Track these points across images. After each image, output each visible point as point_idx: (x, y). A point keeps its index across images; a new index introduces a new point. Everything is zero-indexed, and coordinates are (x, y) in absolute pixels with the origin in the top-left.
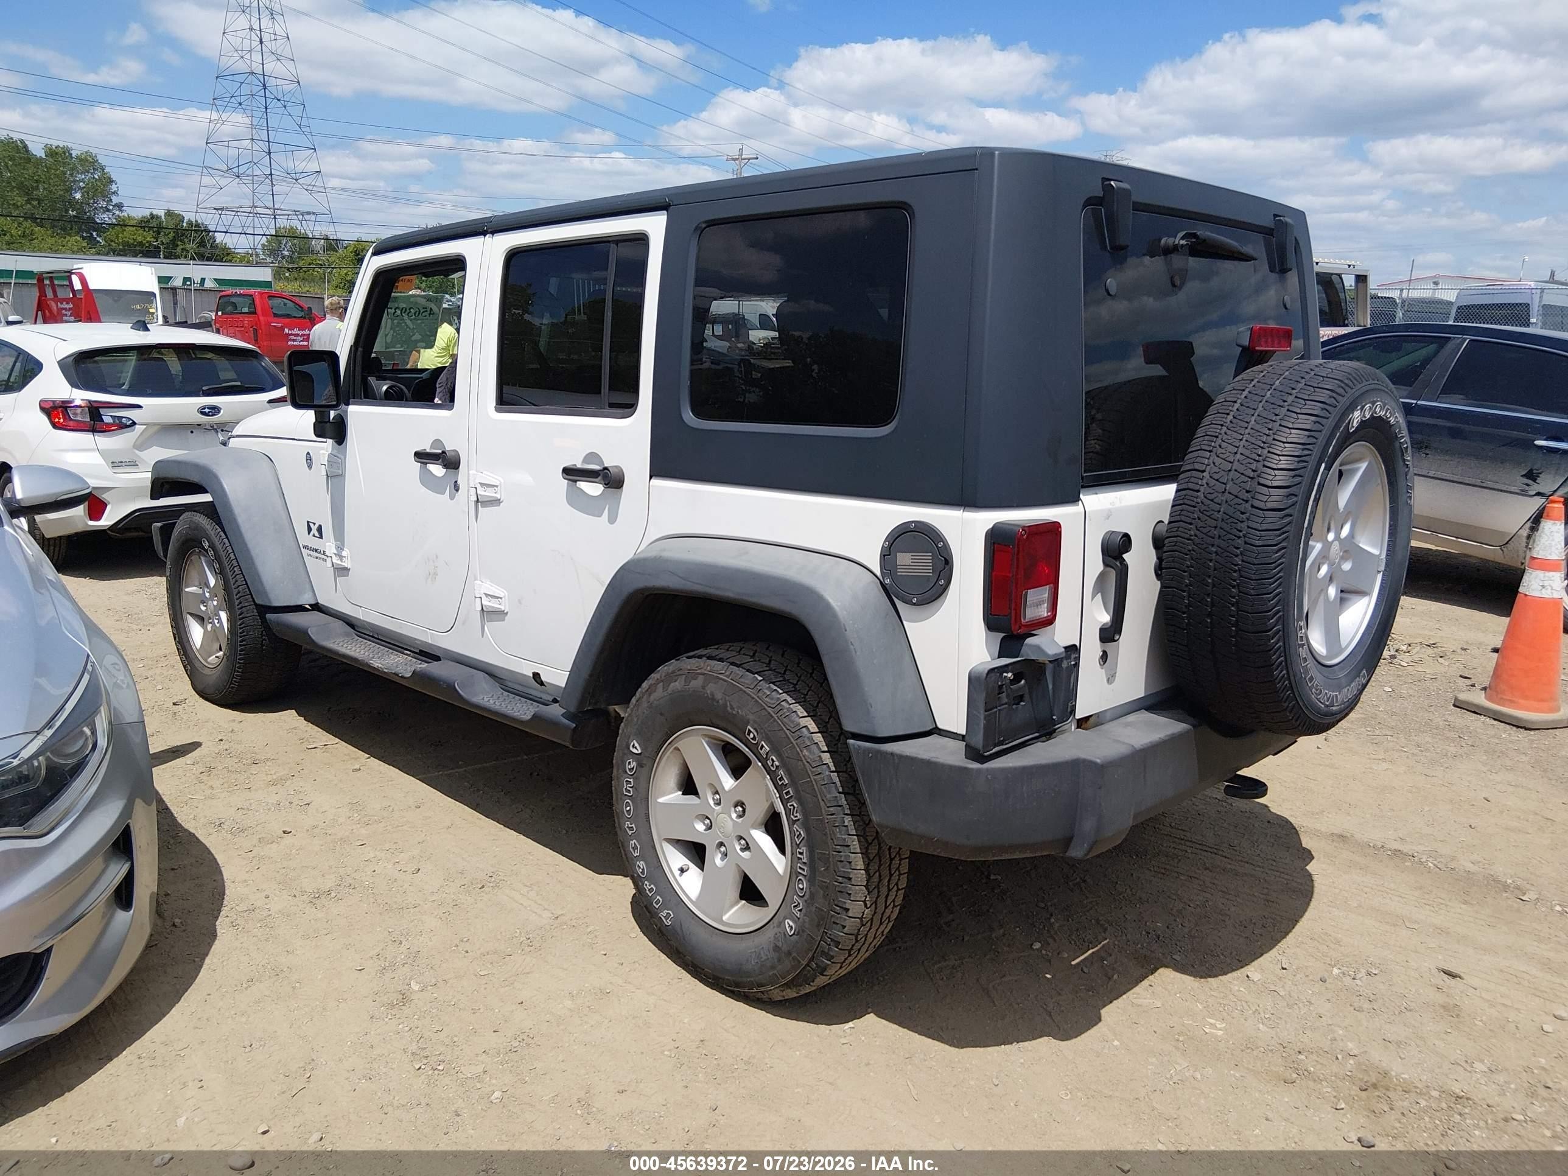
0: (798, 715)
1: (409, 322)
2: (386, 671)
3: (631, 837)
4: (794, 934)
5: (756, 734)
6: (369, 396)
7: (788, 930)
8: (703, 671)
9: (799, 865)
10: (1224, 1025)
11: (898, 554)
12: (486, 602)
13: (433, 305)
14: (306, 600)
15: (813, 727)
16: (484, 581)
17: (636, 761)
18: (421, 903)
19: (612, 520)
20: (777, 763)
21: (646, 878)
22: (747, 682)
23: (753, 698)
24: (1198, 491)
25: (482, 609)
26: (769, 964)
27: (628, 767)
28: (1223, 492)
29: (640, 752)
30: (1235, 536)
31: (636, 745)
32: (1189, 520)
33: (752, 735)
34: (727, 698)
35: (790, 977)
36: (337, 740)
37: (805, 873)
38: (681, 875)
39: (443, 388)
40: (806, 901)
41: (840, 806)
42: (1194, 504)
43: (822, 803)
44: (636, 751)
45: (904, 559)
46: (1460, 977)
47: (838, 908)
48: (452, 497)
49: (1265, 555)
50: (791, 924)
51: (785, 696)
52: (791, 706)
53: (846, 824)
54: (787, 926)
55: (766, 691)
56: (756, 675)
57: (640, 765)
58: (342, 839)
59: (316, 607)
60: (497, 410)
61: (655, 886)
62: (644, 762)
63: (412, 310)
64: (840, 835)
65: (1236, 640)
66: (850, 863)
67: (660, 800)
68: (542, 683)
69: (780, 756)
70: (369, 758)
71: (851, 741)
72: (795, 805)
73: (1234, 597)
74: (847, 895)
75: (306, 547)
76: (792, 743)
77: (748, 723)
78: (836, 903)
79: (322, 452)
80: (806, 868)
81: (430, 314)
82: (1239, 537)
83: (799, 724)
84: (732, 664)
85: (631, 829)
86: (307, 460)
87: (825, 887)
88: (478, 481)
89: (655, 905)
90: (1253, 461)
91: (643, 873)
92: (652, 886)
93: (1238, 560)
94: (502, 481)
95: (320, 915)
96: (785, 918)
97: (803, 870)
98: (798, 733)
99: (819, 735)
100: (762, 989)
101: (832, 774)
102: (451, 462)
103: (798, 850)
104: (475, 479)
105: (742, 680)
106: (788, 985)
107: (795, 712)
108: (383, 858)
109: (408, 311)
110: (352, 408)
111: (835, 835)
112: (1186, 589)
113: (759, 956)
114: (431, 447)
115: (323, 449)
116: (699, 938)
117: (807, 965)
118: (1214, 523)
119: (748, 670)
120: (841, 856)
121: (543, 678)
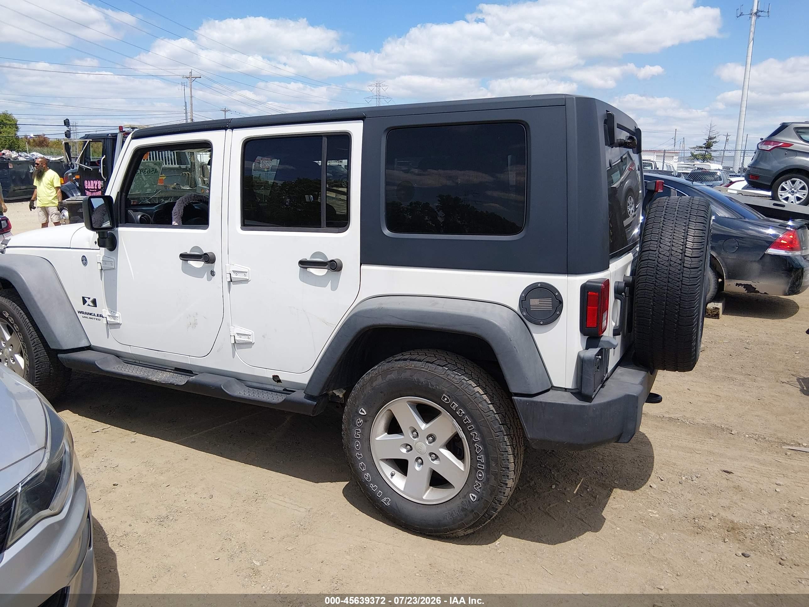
0: (472, 386)
1: (144, 177)
2: (162, 382)
3: (360, 461)
4: (476, 500)
5: (449, 398)
6: (129, 221)
7: (472, 499)
8: (409, 367)
9: (478, 464)
10: (656, 512)
11: (531, 300)
12: (237, 338)
13: (157, 167)
14: (84, 344)
15: (481, 392)
16: (235, 326)
17: (362, 419)
18: (226, 515)
19: (334, 288)
20: (463, 413)
21: (371, 482)
22: (439, 371)
23: (445, 380)
24: (654, 260)
25: (235, 342)
26: (459, 518)
27: (357, 423)
28: (668, 260)
29: (365, 414)
30: (677, 281)
31: (363, 410)
32: (652, 274)
33: (446, 399)
34: (428, 381)
35: (472, 523)
36: (109, 426)
37: (483, 468)
38: (392, 478)
39: (177, 215)
40: (484, 483)
41: (501, 431)
42: (653, 266)
43: (492, 431)
44: (363, 414)
45: (534, 302)
46: (732, 473)
47: (502, 484)
48: (209, 280)
49: (692, 289)
50: (474, 495)
51: (463, 377)
52: (468, 382)
53: (505, 440)
54: (471, 497)
55: (452, 375)
56: (444, 367)
57: (365, 421)
58: (152, 484)
59: (89, 348)
60: (242, 229)
61: (377, 486)
62: (368, 419)
63: (146, 170)
64: (503, 446)
65: (677, 330)
66: (508, 460)
67: (377, 439)
68: (279, 381)
69: (465, 408)
70: (136, 434)
71: (515, 398)
72: (476, 433)
73: (676, 310)
74: (507, 477)
75: (81, 312)
76: (472, 401)
77: (443, 392)
78: (501, 481)
79: (98, 255)
80: (483, 466)
81: (155, 173)
82: (679, 282)
83: (474, 391)
84: (427, 362)
85: (360, 456)
86: (82, 260)
87: (496, 475)
88: (231, 270)
89: (378, 496)
90: (680, 245)
91: (369, 479)
92: (375, 486)
93: (679, 292)
94: (250, 269)
95: (170, 531)
96: (469, 493)
97: (482, 467)
98: (474, 396)
99: (485, 395)
100: (452, 532)
101: (495, 415)
102: (209, 259)
103: (478, 457)
104: (230, 268)
105: (435, 370)
106: (470, 528)
107: (471, 384)
108: (186, 492)
109: (144, 171)
110: (120, 229)
111: (500, 446)
112: (651, 307)
113: (452, 515)
114: (191, 251)
115: (98, 253)
116: (408, 509)
117: (483, 516)
118: (665, 276)
119: (438, 365)
120: (504, 457)
121: (281, 378)
